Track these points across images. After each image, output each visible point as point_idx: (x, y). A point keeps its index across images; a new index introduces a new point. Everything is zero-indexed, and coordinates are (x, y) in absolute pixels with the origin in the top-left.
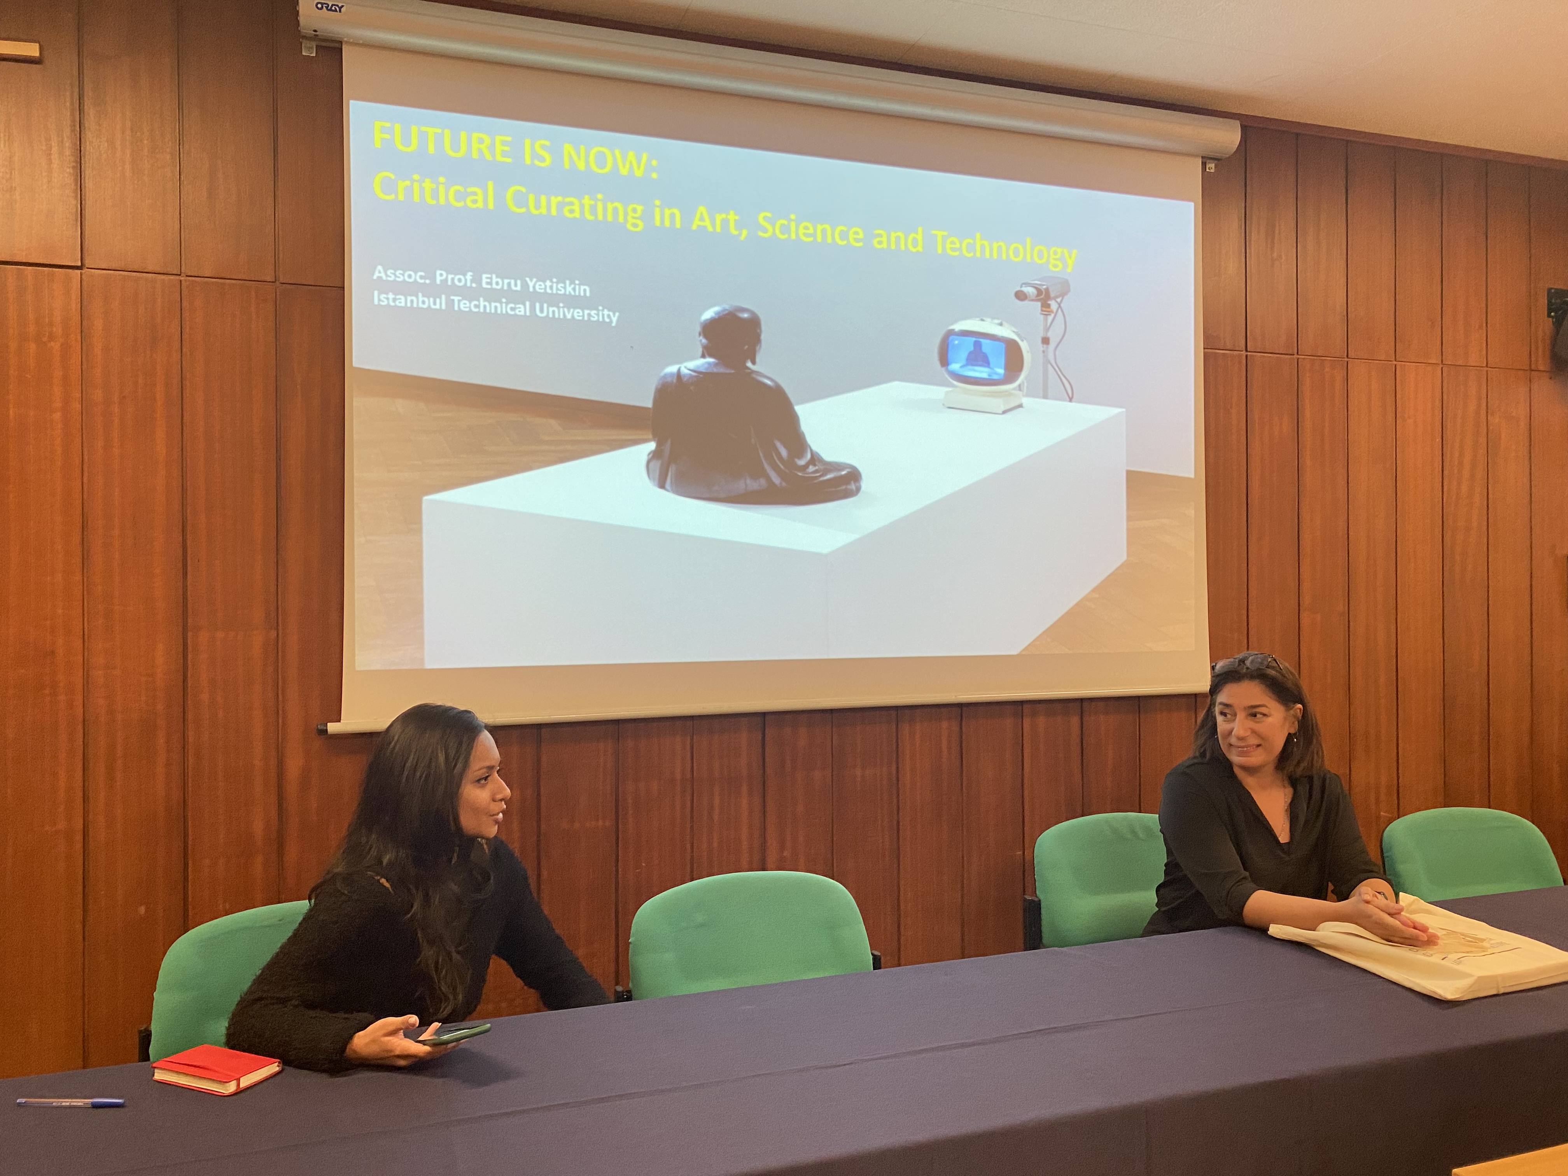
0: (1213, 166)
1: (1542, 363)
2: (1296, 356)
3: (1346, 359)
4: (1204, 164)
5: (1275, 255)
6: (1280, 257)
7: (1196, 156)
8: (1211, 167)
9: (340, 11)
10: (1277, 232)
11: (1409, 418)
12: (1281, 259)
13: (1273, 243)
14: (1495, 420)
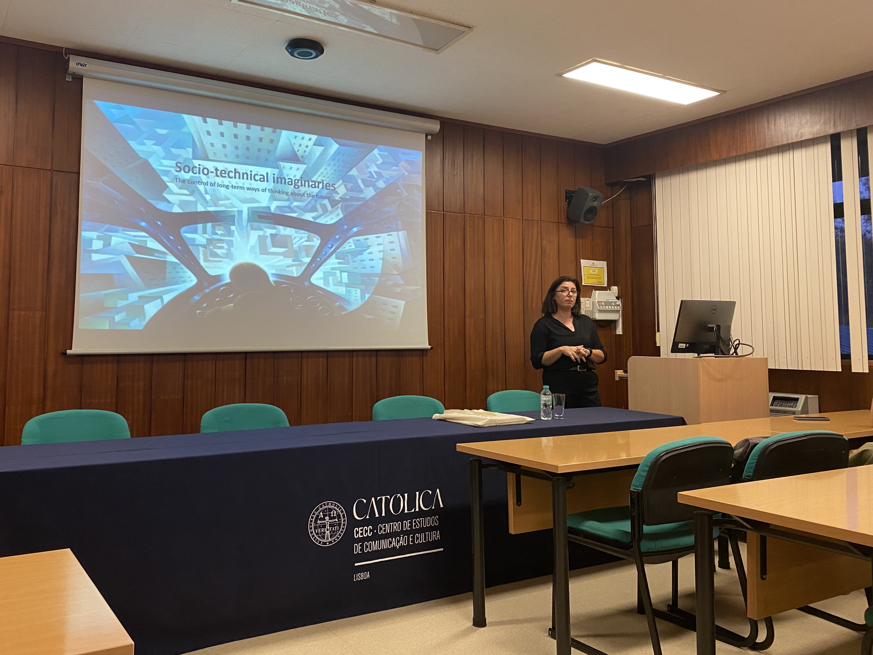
0: (430, 137)
1: (564, 220)
2: (463, 214)
3: (484, 216)
4: (426, 136)
5: (455, 173)
6: (457, 174)
7: (423, 133)
8: (429, 137)
9: (85, 66)
10: (456, 164)
11: (509, 240)
12: (458, 175)
13: (454, 168)
14: (544, 243)
